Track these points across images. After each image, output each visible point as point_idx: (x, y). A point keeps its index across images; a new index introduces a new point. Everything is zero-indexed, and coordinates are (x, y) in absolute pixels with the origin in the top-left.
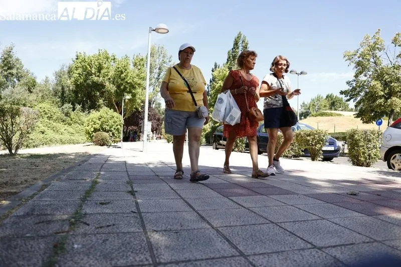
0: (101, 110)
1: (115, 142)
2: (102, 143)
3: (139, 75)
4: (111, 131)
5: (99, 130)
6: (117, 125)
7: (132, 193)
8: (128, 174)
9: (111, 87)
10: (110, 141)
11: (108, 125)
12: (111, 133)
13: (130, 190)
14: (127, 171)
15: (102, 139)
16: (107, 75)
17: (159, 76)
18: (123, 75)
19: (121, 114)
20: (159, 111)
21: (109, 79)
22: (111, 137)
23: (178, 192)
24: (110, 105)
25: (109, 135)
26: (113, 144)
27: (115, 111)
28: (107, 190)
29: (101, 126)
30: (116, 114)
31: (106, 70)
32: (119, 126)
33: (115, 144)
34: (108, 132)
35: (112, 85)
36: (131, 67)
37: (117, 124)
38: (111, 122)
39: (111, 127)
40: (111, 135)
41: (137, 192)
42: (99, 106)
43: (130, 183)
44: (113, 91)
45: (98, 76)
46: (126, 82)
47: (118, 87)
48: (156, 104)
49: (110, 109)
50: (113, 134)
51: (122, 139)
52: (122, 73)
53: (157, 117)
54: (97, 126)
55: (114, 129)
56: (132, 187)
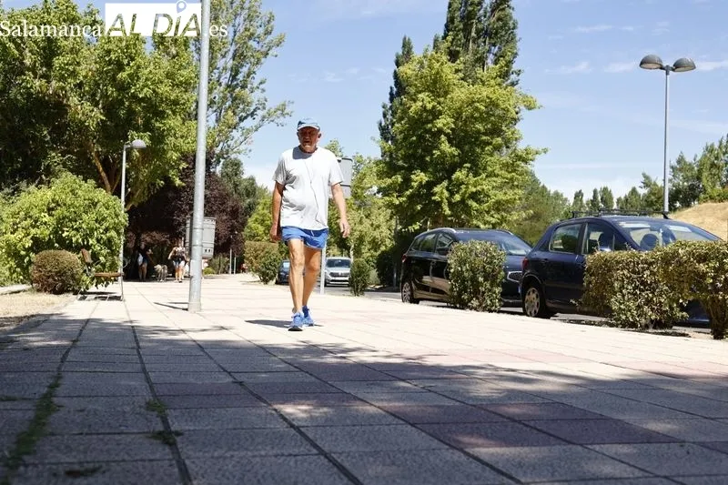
0: (57, 184)
1: (99, 280)
2: (61, 284)
3: (173, 74)
4: (88, 247)
5: (49, 245)
6: (107, 230)
7: (167, 437)
8: (148, 379)
9: (87, 113)
10: (84, 277)
11: (77, 230)
12: (88, 254)
13: (160, 427)
14: (144, 371)
15: (60, 273)
16: (74, 74)
17: (234, 77)
18: (122, 75)
19: (117, 193)
20: (236, 186)
21: (80, 85)
22: (88, 264)
23: (311, 435)
24: (83, 169)
25: (83, 260)
26: (93, 289)
27: (100, 185)
28: (86, 430)
29: (55, 232)
30: (102, 195)
31: (69, 58)
32: (113, 233)
33: (101, 288)
34: (77, 249)
35: (87, 106)
36: (148, 49)
37: (105, 225)
38: (88, 219)
39: (86, 236)
40: (89, 260)
41: (178, 434)
42: (49, 172)
43: (157, 406)
44: (92, 124)
45: (44, 76)
46: (134, 96)
47: (110, 109)
48: (225, 166)
49: (85, 180)
50: (95, 256)
51: (120, 271)
52: (120, 67)
53: (230, 203)
54: (44, 232)
55: (98, 241)
56: (165, 421)
